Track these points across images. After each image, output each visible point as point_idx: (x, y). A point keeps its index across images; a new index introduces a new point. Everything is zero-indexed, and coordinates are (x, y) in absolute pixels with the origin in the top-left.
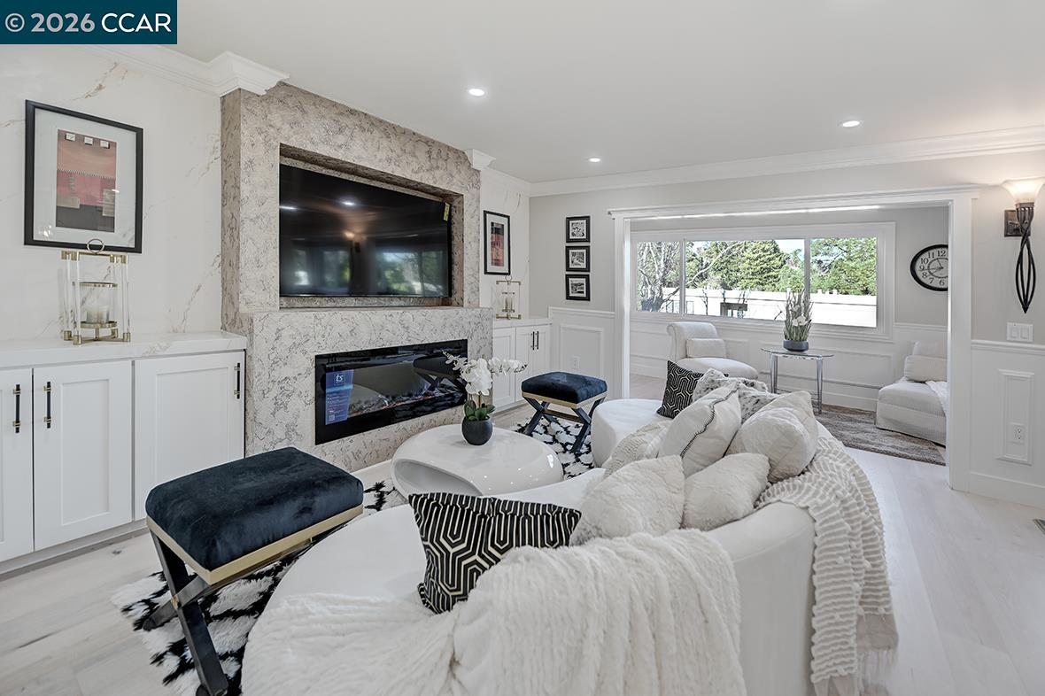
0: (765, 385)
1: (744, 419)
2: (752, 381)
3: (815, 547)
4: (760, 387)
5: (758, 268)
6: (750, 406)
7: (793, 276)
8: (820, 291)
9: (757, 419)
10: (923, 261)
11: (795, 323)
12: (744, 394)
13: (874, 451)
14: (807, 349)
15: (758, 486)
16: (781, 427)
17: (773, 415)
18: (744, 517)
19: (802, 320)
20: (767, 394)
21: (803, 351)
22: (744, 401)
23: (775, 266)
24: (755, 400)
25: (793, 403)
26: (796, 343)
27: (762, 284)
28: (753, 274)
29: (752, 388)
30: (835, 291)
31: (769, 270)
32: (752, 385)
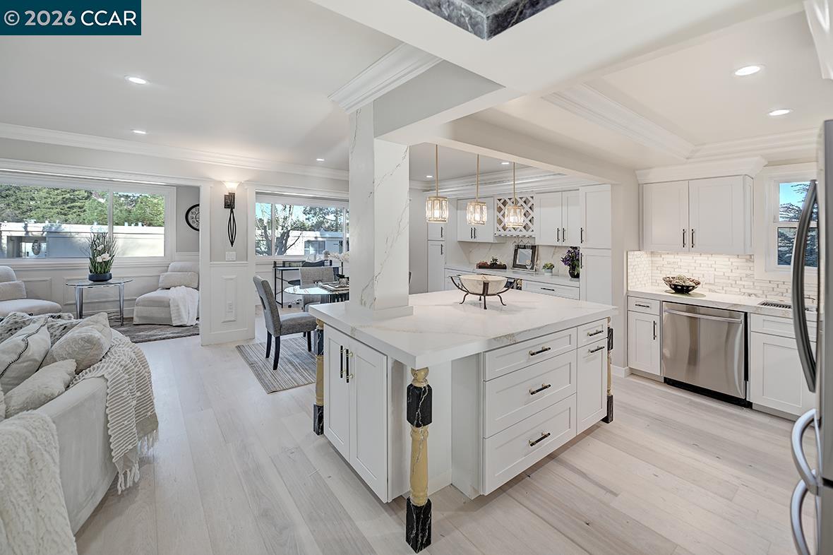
0: (71, 315)
1: (53, 343)
2: (59, 314)
3: (108, 394)
4: (66, 317)
5: (61, 197)
6: (58, 333)
7: (100, 208)
8: (126, 224)
9: (65, 339)
10: (192, 213)
11: (99, 259)
12: (52, 325)
13: (161, 339)
14: (111, 278)
15: (68, 378)
16: (84, 338)
17: (78, 333)
18: (58, 395)
19: (106, 257)
20: (74, 321)
21: (107, 280)
22: (52, 331)
23: (80, 197)
24: (63, 327)
25: (94, 322)
26: (100, 275)
27: (65, 215)
28: (52, 203)
29: (60, 319)
30: (140, 224)
31: (74, 201)
32: (59, 317)
